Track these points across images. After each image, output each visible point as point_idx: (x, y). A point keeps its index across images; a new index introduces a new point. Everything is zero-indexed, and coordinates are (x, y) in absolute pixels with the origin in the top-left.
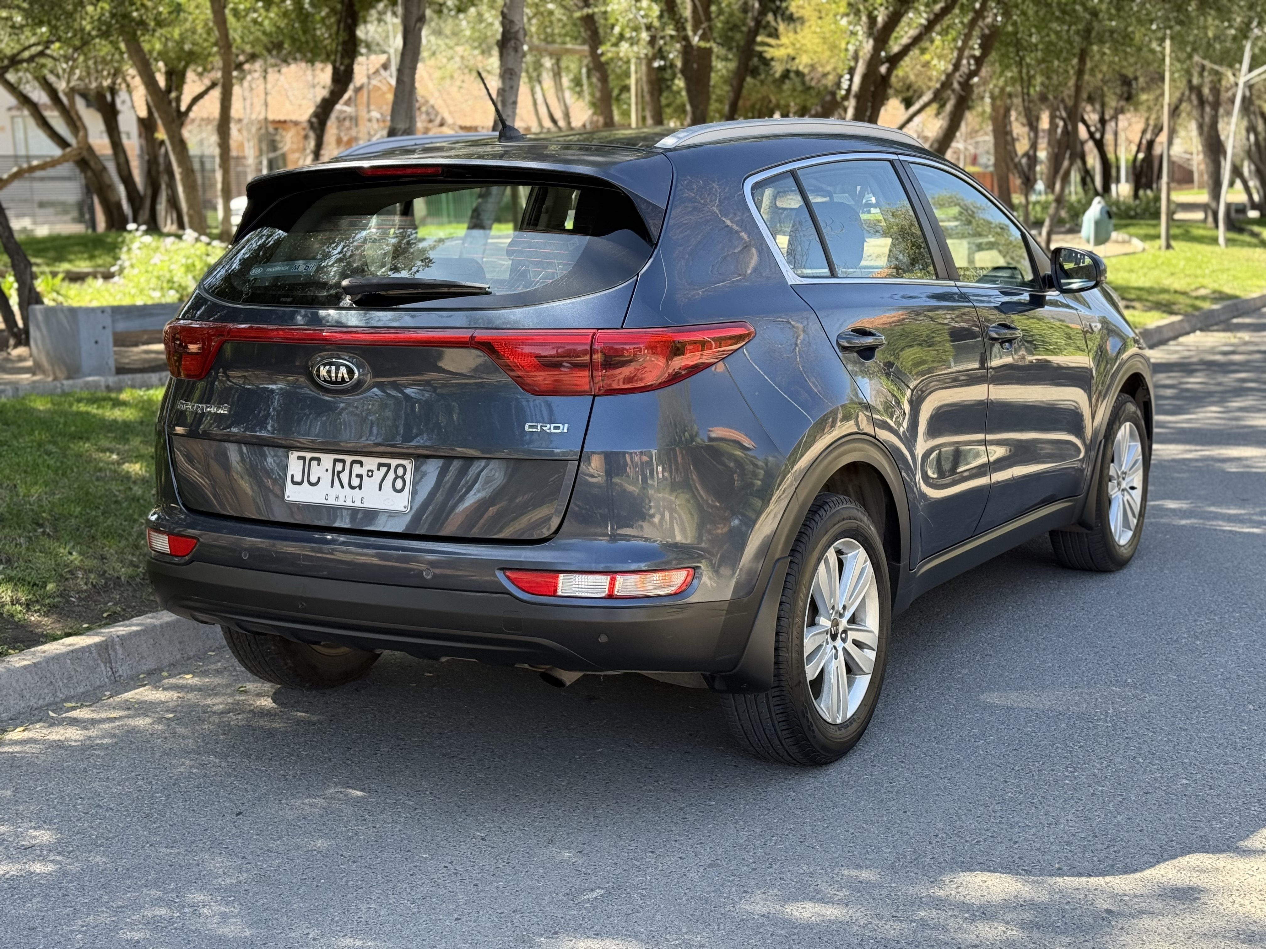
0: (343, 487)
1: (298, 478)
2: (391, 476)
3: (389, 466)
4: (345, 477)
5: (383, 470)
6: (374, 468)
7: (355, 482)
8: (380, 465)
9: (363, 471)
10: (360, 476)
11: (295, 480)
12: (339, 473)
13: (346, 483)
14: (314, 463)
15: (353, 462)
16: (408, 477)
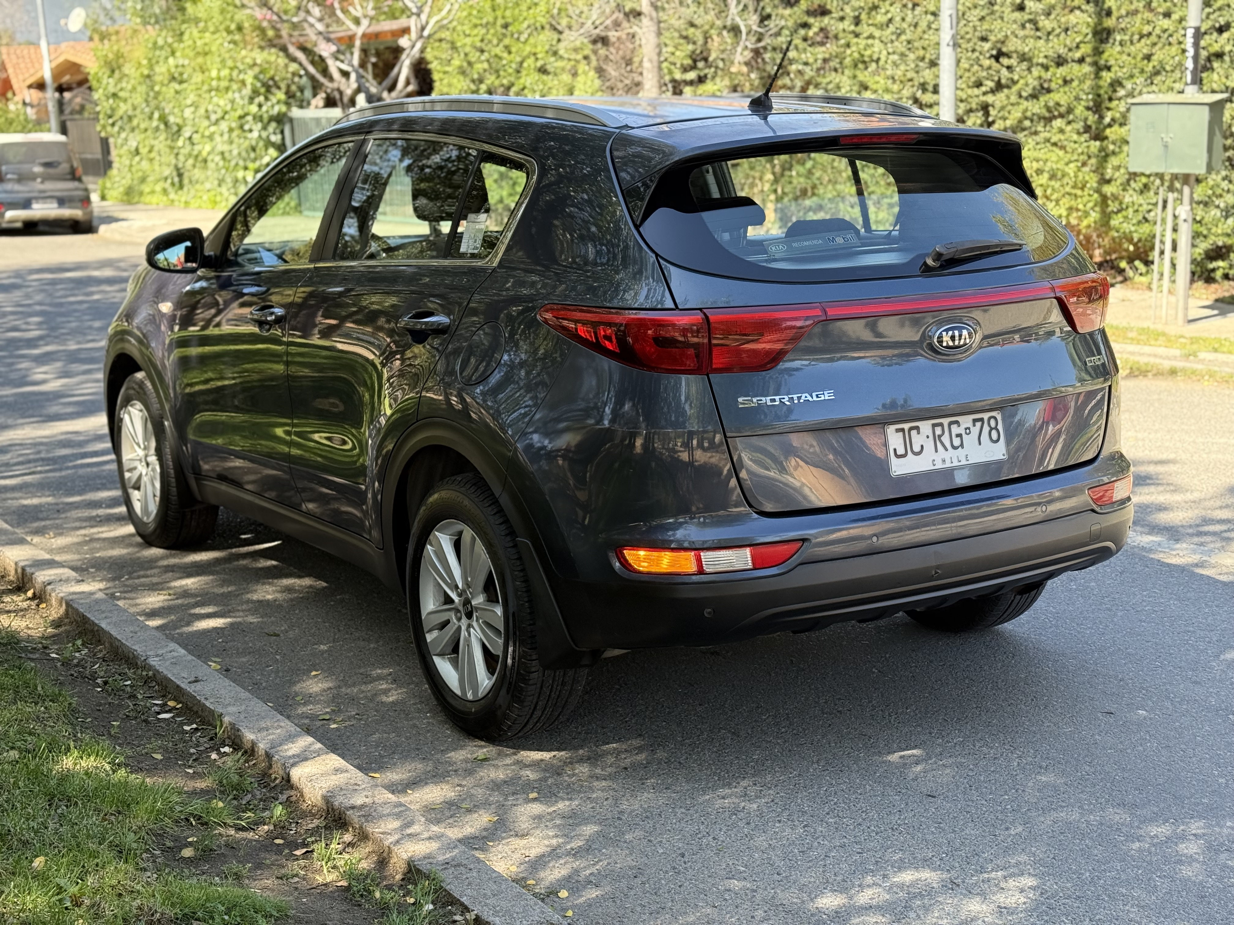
0: (946, 450)
1: (901, 451)
2: (986, 429)
3: (982, 420)
4: (946, 439)
5: (979, 424)
6: (970, 425)
7: (957, 442)
8: (975, 421)
9: (961, 430)
10: (959, 436)
11: (899, 453)
12: (940, 436)
13: (948, 444)
14: (914, 433)
15: (950, 424)
16: (1000, 427)
